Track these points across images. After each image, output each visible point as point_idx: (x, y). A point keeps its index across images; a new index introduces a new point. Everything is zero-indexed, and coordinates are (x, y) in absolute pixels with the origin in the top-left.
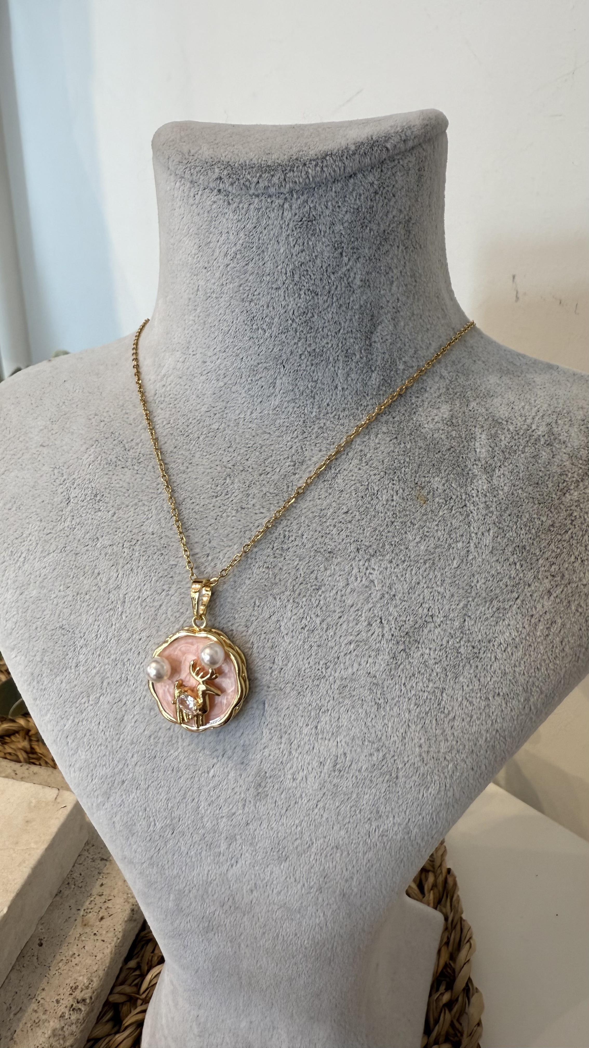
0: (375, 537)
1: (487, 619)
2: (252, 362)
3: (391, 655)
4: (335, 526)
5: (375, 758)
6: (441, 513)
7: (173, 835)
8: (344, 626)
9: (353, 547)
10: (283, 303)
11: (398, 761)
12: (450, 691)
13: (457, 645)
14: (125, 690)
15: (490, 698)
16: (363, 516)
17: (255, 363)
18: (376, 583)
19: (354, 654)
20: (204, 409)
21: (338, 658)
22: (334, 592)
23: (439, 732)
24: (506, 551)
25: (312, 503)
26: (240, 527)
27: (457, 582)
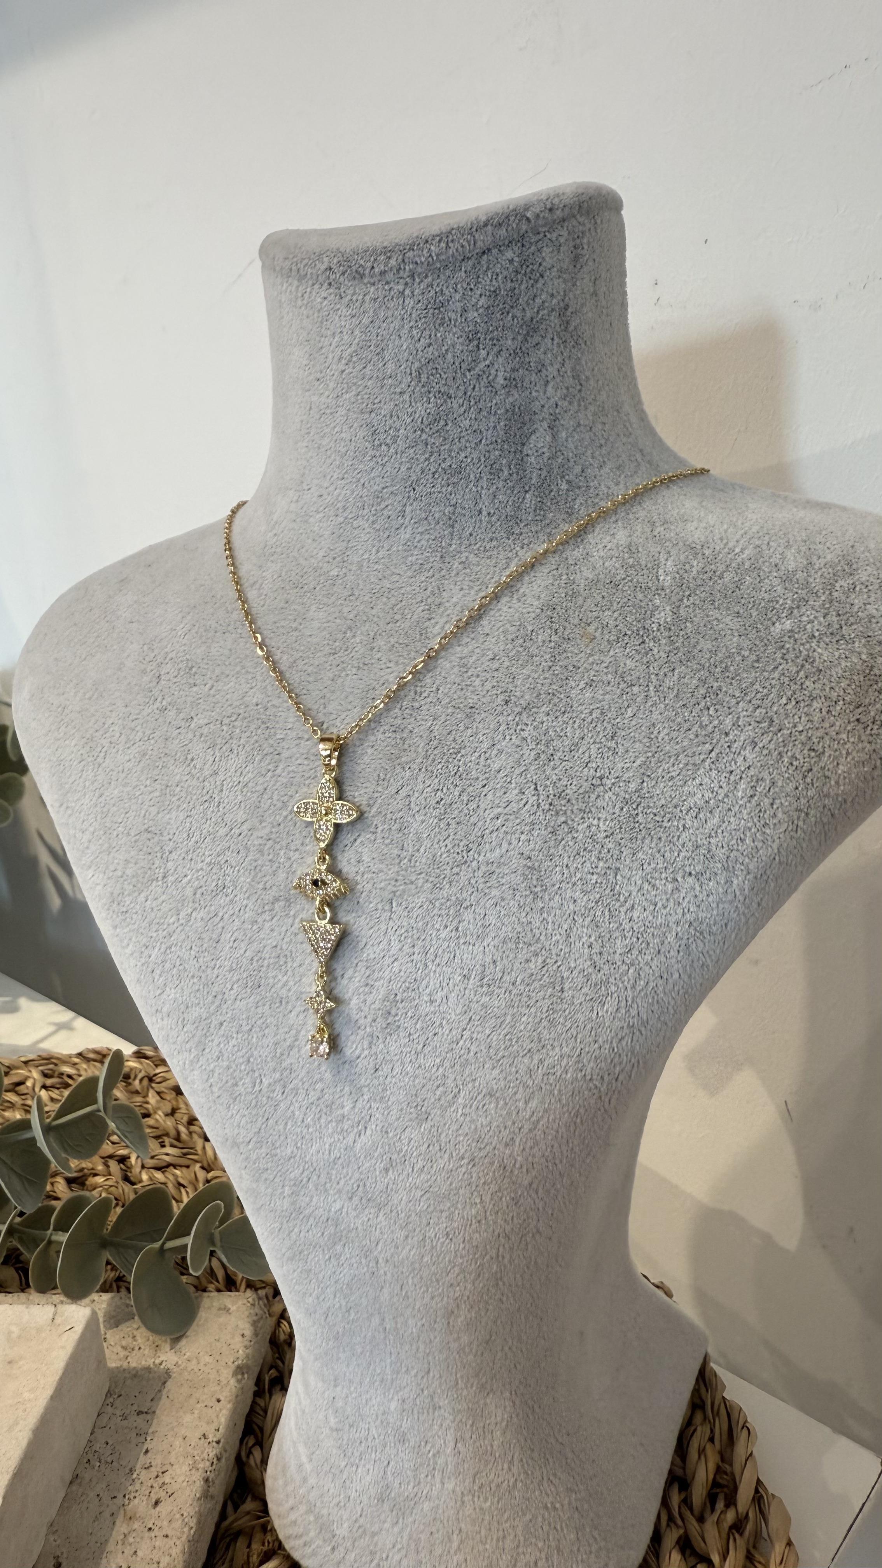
0: (528, 685)
1: (672, 778)
2: (376, 487)
3: (550, 829)
4: (478, 676)
5: (532, 966)
6: (612, 653)
7: (284, 1096)
8: (490, 796)
9: (500, 700)
10: (410, 410)
11: (562, 969)
12: (626, 872)
13: (634, 813)
14: (222, 900)
15: (679, 879)
16: (513, 662)
17: (379, 488)
18: (529, 740)
19: (502, 831)
20: (321, 554)
21: (482, 837)
22: (477, 754)
23: (613, 926)
24: (696, 693)
26: (361, 687)
27: (632, 734)
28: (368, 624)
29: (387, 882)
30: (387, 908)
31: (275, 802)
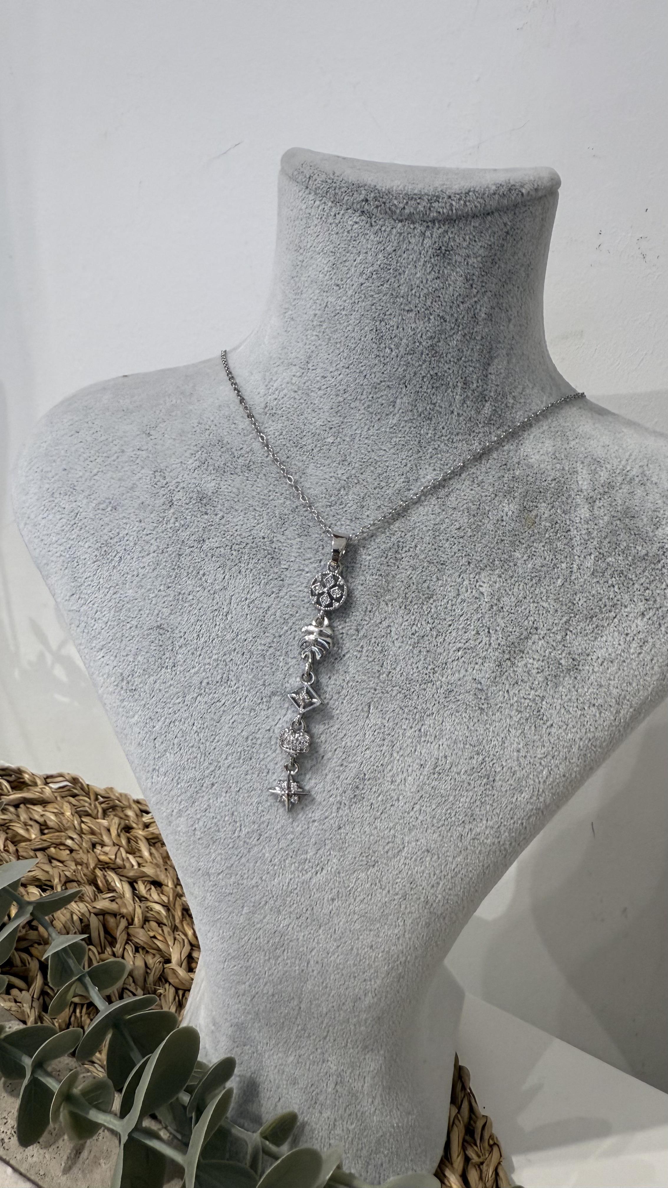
0: (485, 552)
1: (587, 635)
2: (375, 380)
3: (497, 663)
4: (447, 540)
5: (474, 762)
6: (547, 536)
7: (259, 841)
8: (454, 634)
9: (464, 561)
10: (413, 325)
11: (496, 765)
12: (549, 700)
13: (558, 657)
14: (226, 690)
15: (586, 708)
16: (475, 533)
17: (379, 382)
18: (485, 594)
20: (319, 423)
21: (446, 664)
22: (445, 601)
23: (536, 738)
24: (606, 574)
25: (425, 517)
27: (561, 599)
28: (358, 486)
29: (368, 690)
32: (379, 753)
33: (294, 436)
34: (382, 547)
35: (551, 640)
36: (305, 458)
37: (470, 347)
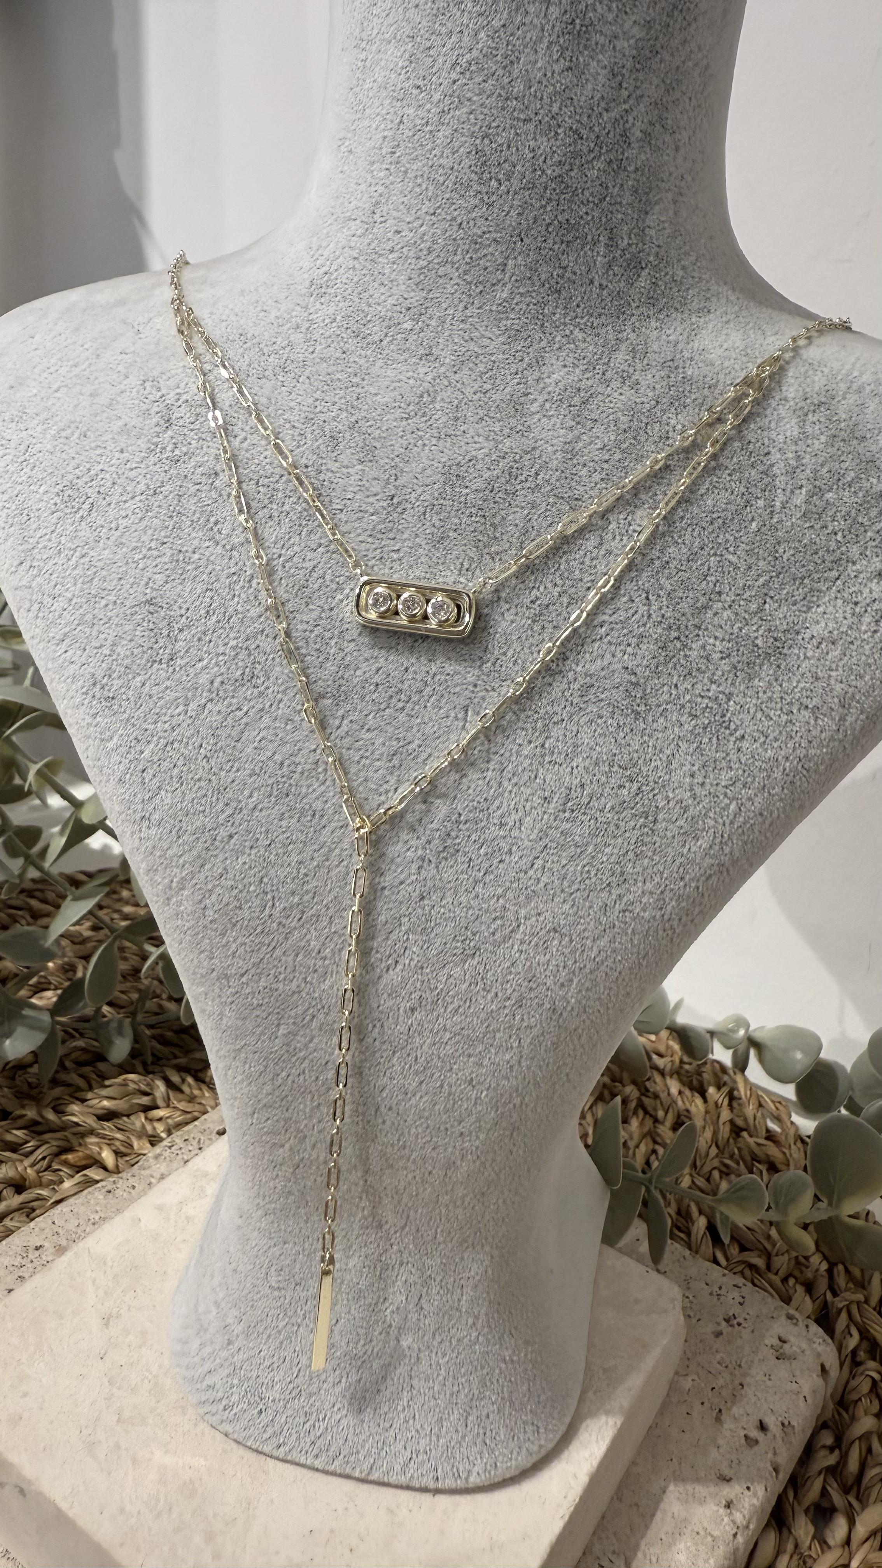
1: (794, 604)
2: (475, 230)
3: (659, 644)
4: (585, 465)
5: (625, 792)
6: (735, 460)
10: (532, 143)
11: (659, 797)
13: (752, 635)
14: (249, 692)
15: (795, 711)
17: (479, 232)
20: (391, 302)
23: (720, 755)
25: (551, 433)
26: (443, 460)
30: (460, 716)
31: (328, 583)
32: (480, 782)
33: (353, 322)
34: (486, 476)
35: (741, 611)
36: (369, 353)
37: (619, 181)
